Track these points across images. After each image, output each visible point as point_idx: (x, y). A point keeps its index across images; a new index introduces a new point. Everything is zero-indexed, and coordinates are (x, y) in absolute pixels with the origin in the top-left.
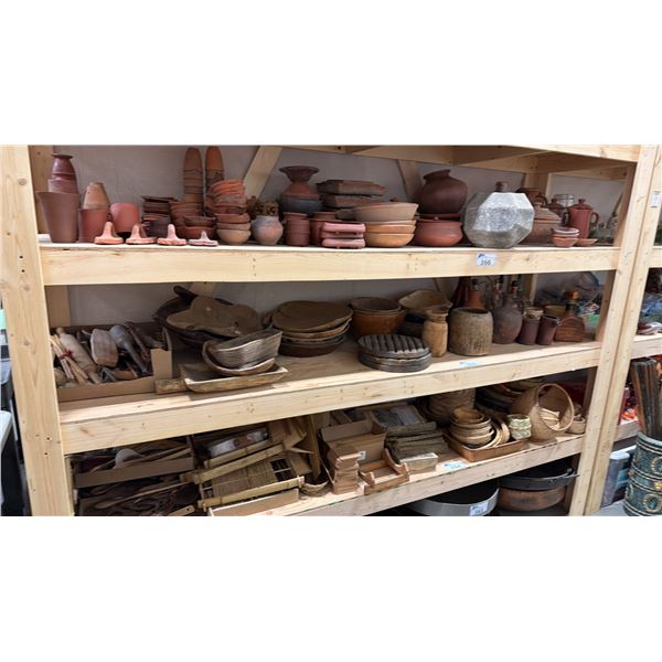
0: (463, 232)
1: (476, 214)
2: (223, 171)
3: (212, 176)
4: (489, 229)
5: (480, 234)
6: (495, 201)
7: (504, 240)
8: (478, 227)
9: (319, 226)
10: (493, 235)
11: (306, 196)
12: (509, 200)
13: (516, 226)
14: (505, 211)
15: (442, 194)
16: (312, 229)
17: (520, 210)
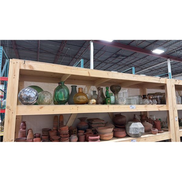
0: (126, 133)
1: (129, 129)
2: (63, 121)
3: (60, 122)
4: (133, 133)
5: (131, 134)
6: (133, 126)
7: (138, 136)
8: (130, 132)
11: (84, 125)
12: (137, 125)
13: (140, 132)
14: (136, 128)
17: (140, 128)
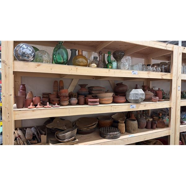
0: (126, 99)
1: (129, 95)
2: (63, 86)
3: (61, 87)
4: (133, 99)
5: (131, 100)
6: (134, 91)
7: (137, 101)
8: (130, 98)
9: (87, 99)
10: (134, 100)
11: (85, 91)
12: (138, 91)
13: (140, 98)
14: (136, 94)
15: (121, 89)
16: (85, 100)
17: (141, 94)
